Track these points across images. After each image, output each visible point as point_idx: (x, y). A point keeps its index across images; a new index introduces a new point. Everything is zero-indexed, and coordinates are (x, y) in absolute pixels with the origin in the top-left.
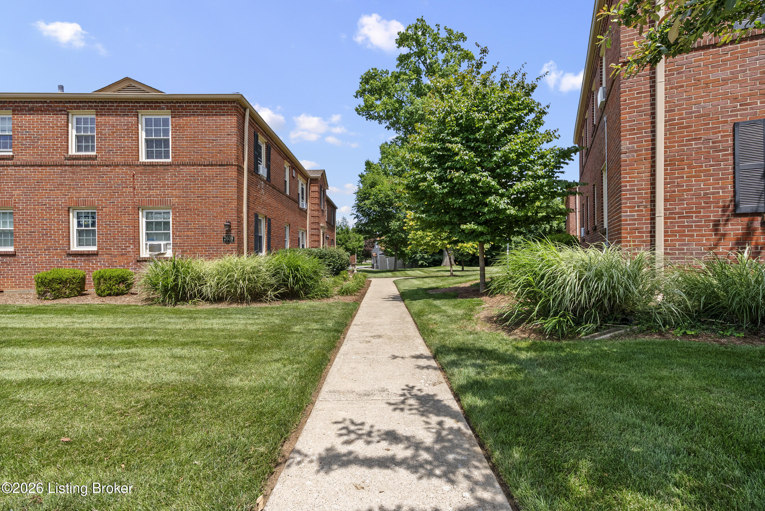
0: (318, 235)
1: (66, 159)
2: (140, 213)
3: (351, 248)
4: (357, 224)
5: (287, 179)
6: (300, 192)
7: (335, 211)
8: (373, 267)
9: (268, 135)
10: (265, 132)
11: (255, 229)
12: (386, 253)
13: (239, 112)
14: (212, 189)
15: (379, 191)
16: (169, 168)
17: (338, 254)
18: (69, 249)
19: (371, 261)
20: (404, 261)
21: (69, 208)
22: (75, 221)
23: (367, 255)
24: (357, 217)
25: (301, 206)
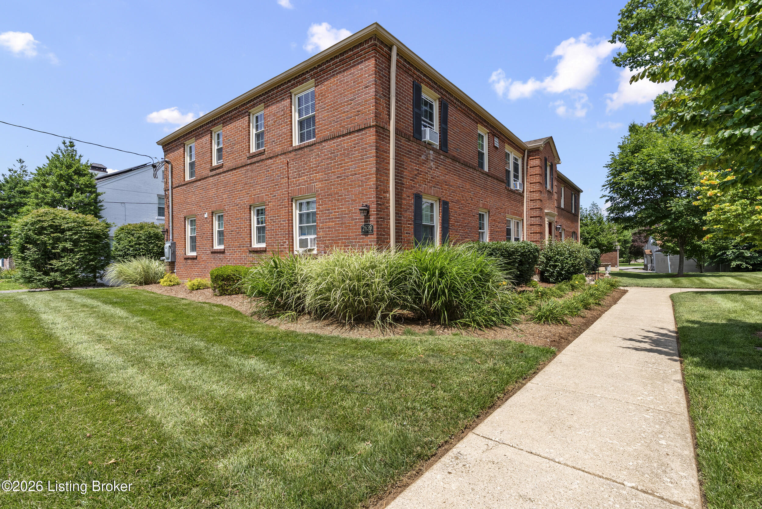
0: (541, 225)
1: (249, 158)
2: (294, 205)
3: (605, 243)
4: (611, 210)
5: (486, 151)
6: (511, 169)
7: (579, 195)
8: (646, 268)
9: (441, 88)
10: (436, 84)
11: (415, 216)
12: (665, 250)
13: (379, 52)
14: (351, 165)
15: (648, 156)
16: (313, 147)
17: (568, 250)
18: (251, 246)
19: (643, 261)
20: (699, 260)
21: (250, 206)
22: (255, 218)
23: (637, 253)
24: (612, 199)
25: (512, 187)
